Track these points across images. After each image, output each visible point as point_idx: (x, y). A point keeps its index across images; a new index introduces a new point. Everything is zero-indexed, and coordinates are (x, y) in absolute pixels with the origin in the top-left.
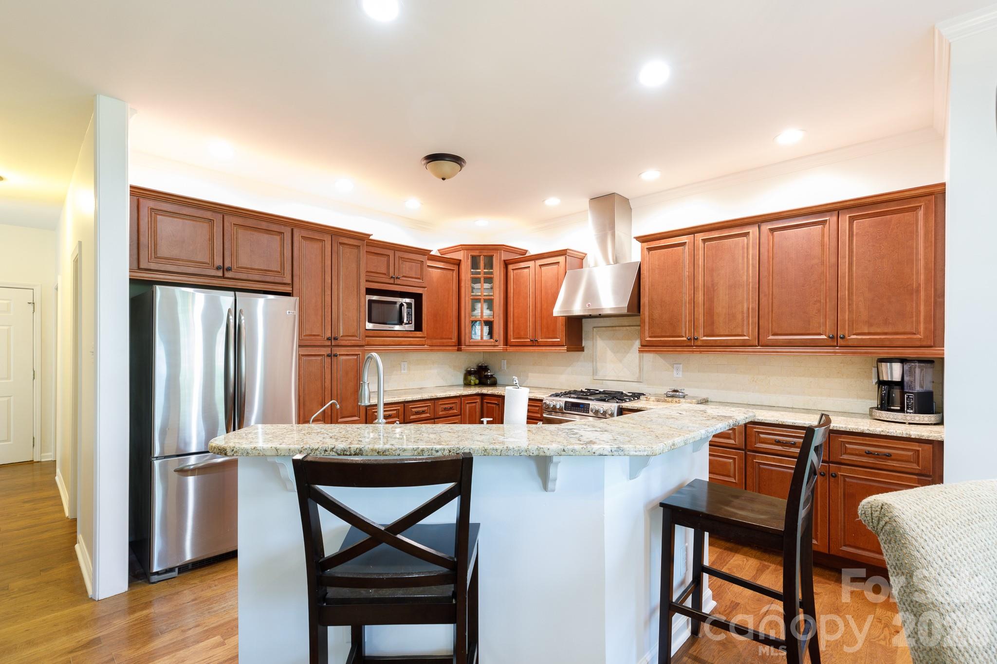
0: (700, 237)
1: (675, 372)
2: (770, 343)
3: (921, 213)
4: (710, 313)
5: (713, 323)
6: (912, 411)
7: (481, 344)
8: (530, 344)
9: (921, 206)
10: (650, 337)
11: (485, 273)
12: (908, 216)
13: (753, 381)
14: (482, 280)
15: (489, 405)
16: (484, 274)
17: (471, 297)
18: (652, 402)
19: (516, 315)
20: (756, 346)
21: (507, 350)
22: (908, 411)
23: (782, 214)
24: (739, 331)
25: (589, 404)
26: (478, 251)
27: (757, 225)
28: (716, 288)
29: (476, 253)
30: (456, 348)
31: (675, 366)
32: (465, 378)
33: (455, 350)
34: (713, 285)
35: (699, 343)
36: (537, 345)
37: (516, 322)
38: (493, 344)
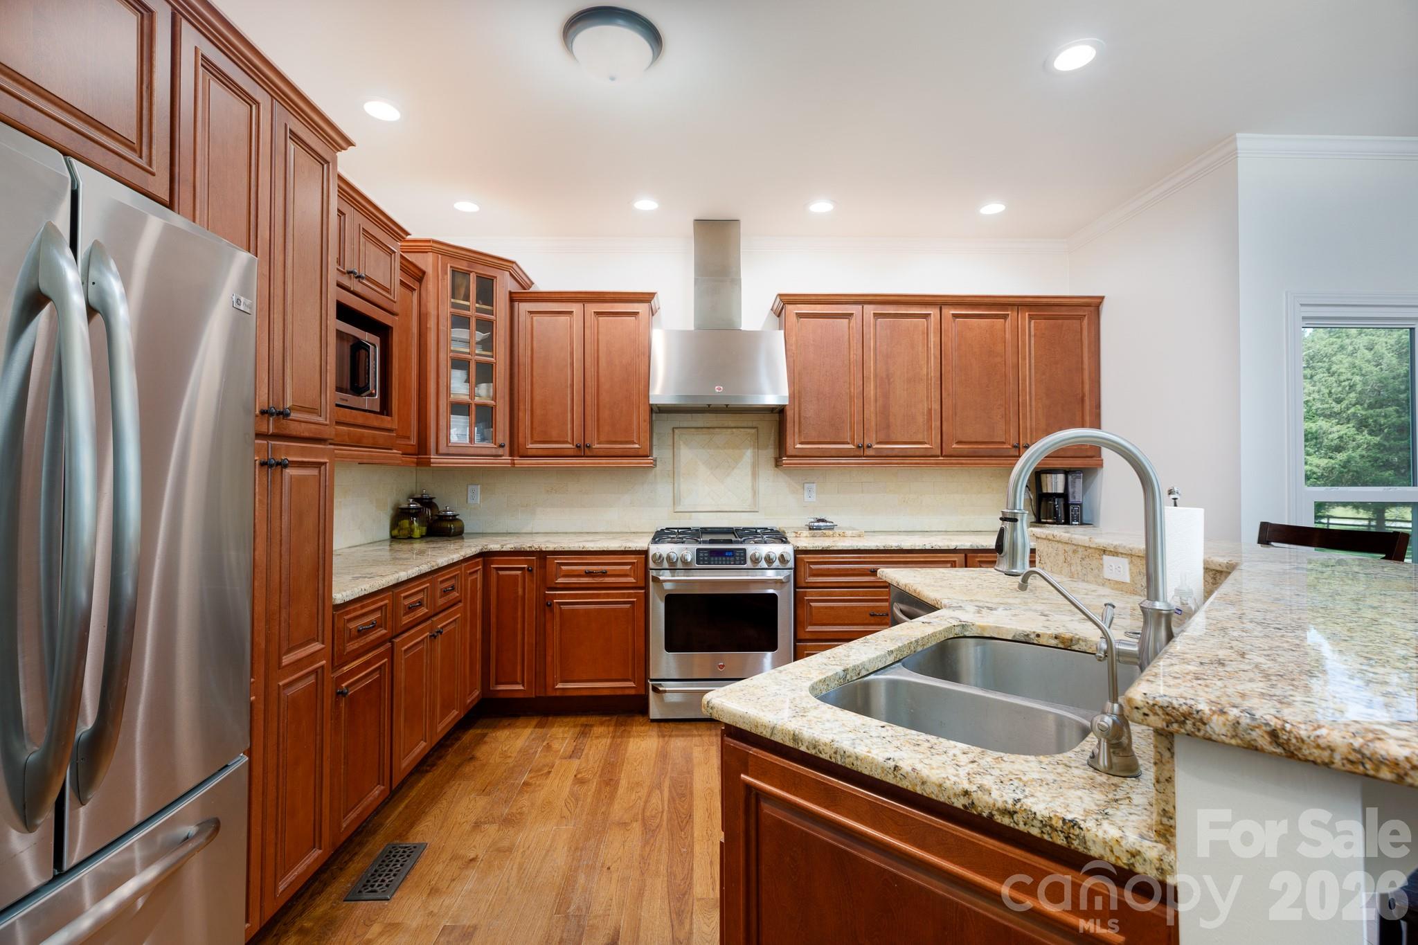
0: (870, 310)
1: (806, 494)
2: (955, 453)
3: (1086, 321)
4: (885, 412)
5: (888, 426)
6: (1077, 523)
7: (471, 451)
8: (571, 453)
9: (1085, 316)
10: (800, 444)
11: (478, 310)
12: (1076, 323)
13: (904, 501)
14: (473, 323)
15: (501, 573)
16: (477, 312)
17: (452, 354)
18: (804, 539)
19: (537, 398)
20: (938, 456)
21: (514, 464)
22: (1073, 523)
23: (965, 299)
24: (919, 438)
25: (744, 550)
26: (465, 263)
27: (939, 306)
28: (891, 380)
29: (463, 266)
30: (414, 459)
31: (806, 485)
32: (395, 524)
33: (413, 462)
34: (888, 376)
35: (869, 452)
36: (589, 454)
37: (538, 412)
38: (494, 452)
